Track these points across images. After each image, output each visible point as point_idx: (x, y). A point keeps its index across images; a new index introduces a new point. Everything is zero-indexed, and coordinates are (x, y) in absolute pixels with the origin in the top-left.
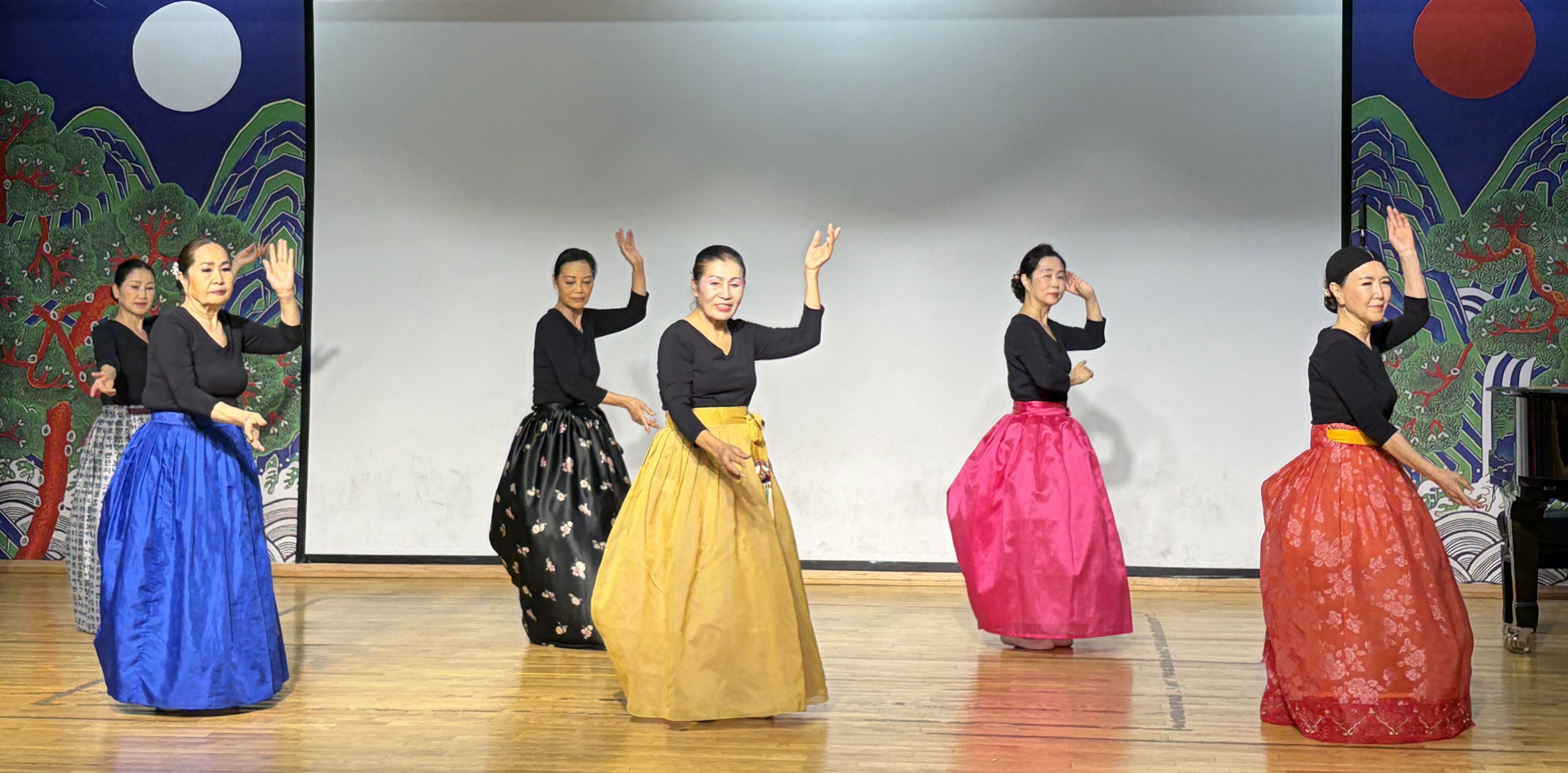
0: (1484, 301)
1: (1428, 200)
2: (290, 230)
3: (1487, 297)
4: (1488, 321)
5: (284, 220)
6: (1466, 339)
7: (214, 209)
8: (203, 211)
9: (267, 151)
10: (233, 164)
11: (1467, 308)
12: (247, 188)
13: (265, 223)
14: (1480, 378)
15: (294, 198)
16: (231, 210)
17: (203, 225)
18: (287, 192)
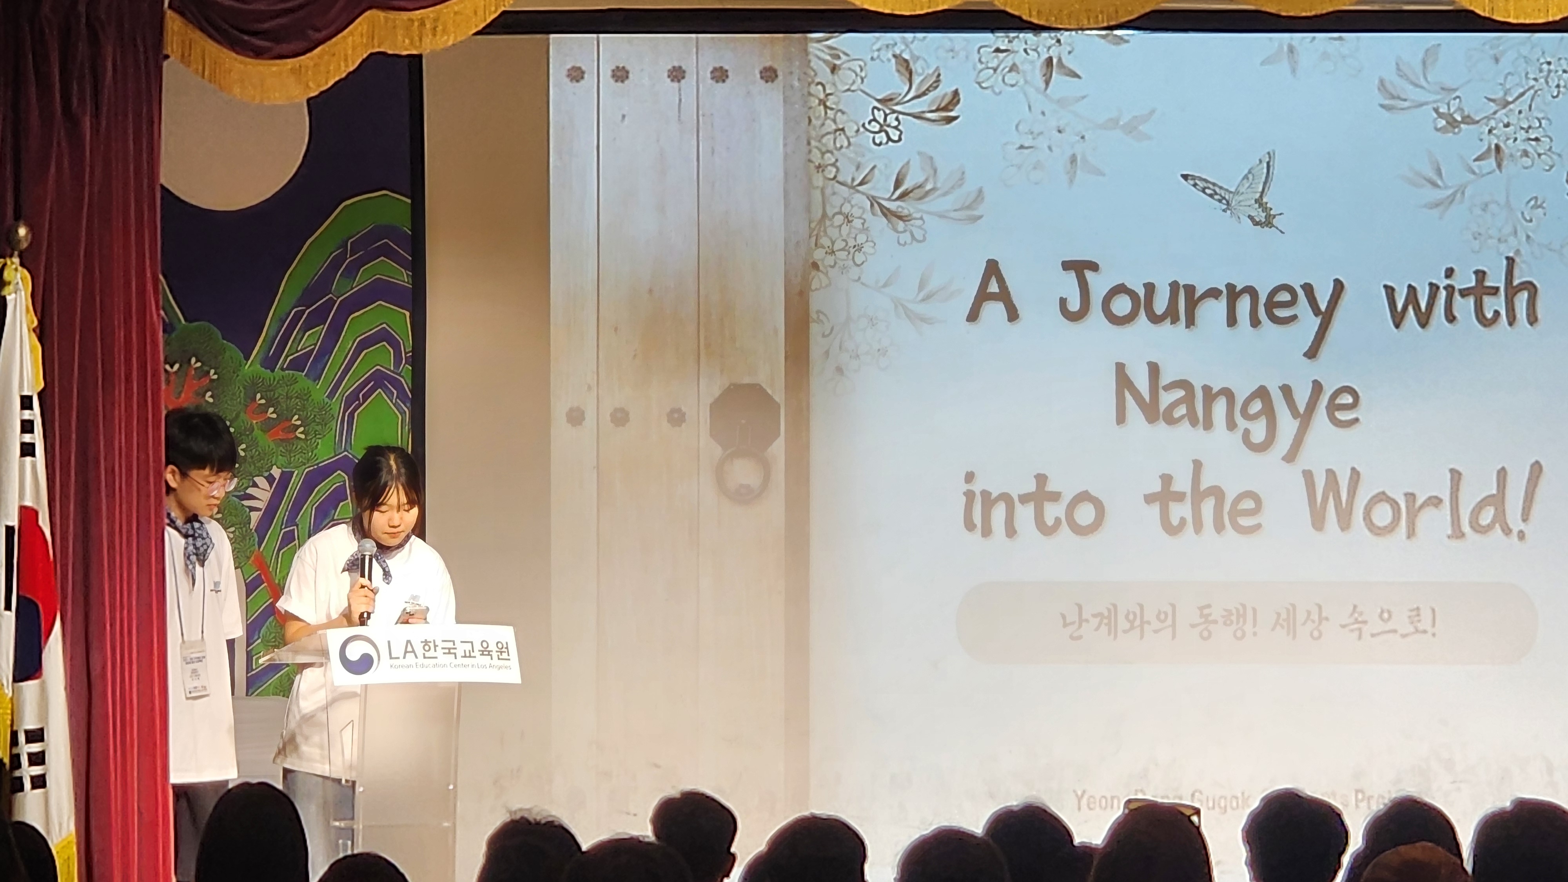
2: (390, 394)
5: (379, 380)
7: (270, 363)
8: (252, 367)
9: (352, 272)
10: (298, 293)
12: (322, 330)
13: (349, 386)
15: (394, 344)
16: (297, 365)
17: (253, 387)
18: (384, 336)
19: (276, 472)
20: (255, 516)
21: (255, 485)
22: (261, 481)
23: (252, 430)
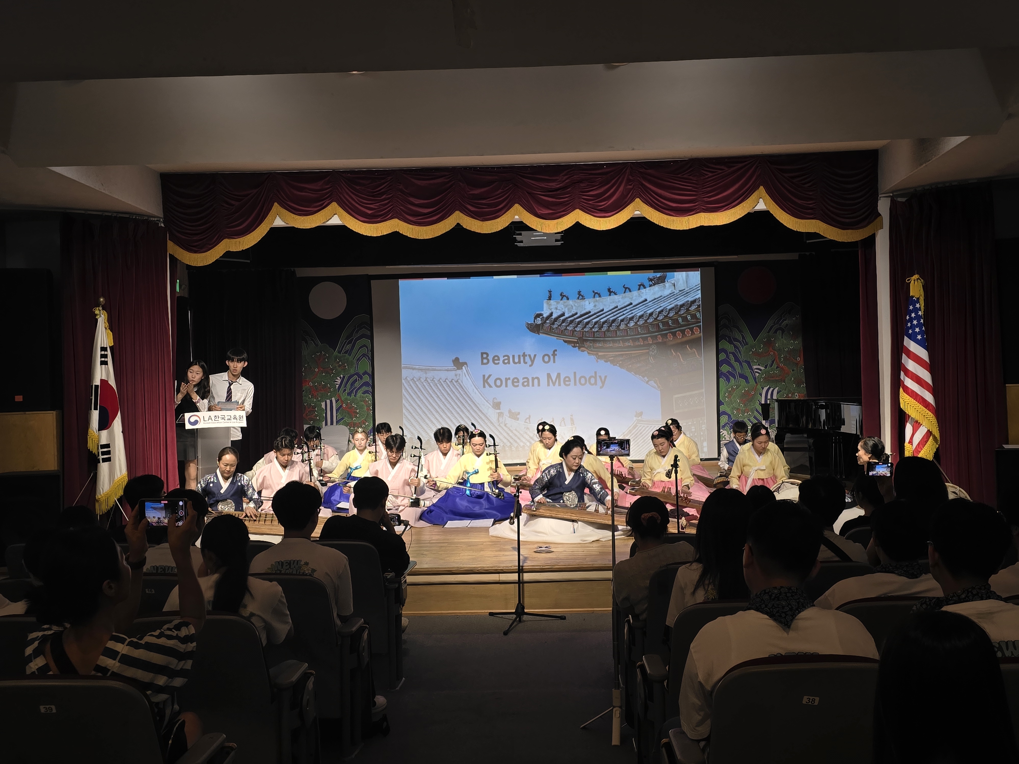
0: (762, 370)
1: (743, 338)
2: (366, 358)
3: (763, 368)
4: (763, 376)
5: (364, 355)
6: (756, 383)
7: (339, 352)
8: (336, 353)
9: (357, 332)
10: (345, 337)
11: (756, 372)
12: (350, 345)
13: (357, 356)
14: (761, 395)
15: (367, 347)
16: (346, 352)
17: (336, 357)
18: (364, 346)
19: (342, 376)
20: (337, 386)
21: (337, 379)
22: (338, 378)
23: (336, 367)
